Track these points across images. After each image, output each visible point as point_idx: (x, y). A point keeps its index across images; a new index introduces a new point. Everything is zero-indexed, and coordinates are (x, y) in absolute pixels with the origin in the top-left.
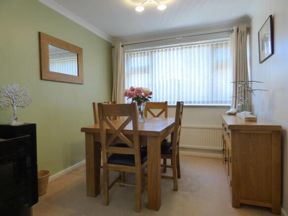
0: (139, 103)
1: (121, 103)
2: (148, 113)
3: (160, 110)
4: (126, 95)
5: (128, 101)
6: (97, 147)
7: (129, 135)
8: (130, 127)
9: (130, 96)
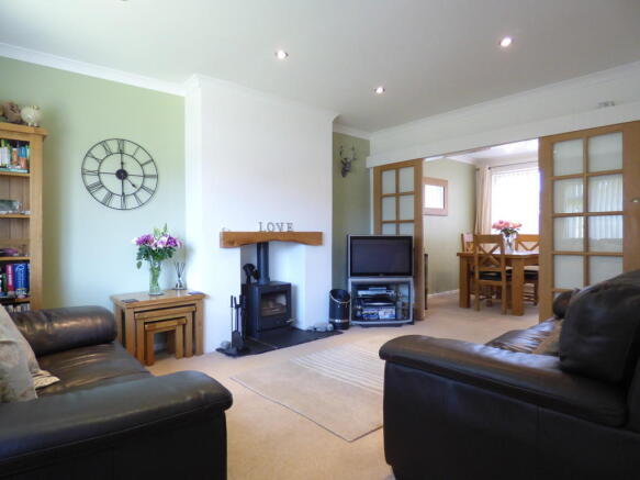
0: (508, 235)
1: (486, 233)
2: (520, 246)
3: (534, 243)
4: (494, 227)
5: (495, 232)
6: (470, 274)
7: (497, 257)
8: (498, 252)
9: (498, 228)
